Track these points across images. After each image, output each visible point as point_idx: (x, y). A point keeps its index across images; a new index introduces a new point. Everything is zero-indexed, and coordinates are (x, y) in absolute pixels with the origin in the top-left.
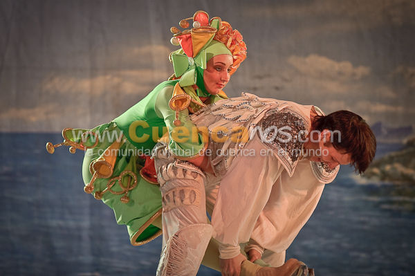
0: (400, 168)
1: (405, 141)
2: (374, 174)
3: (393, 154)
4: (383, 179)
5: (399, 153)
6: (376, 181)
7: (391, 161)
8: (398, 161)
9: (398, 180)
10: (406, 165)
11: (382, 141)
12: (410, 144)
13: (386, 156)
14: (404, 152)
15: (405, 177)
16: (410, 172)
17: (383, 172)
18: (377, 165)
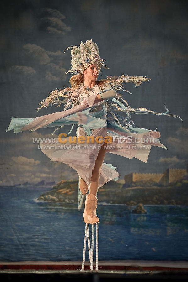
0: (51, 197)
1: (52, 187)
2: (42, 199)
3: (48, 191)
4: (45, 200)
5: (50, 191)
6: (42, 201)
7: (48, 194)
8: (50, 194)
9: (50, 201)
10: (53, 195)
11: (44, 187)
12: (54, 188)
13: (46, 192)
14: (52, 191)
15: (52, 200)
16: (54, 198)
17: (45, 198)
18: (43, 196)
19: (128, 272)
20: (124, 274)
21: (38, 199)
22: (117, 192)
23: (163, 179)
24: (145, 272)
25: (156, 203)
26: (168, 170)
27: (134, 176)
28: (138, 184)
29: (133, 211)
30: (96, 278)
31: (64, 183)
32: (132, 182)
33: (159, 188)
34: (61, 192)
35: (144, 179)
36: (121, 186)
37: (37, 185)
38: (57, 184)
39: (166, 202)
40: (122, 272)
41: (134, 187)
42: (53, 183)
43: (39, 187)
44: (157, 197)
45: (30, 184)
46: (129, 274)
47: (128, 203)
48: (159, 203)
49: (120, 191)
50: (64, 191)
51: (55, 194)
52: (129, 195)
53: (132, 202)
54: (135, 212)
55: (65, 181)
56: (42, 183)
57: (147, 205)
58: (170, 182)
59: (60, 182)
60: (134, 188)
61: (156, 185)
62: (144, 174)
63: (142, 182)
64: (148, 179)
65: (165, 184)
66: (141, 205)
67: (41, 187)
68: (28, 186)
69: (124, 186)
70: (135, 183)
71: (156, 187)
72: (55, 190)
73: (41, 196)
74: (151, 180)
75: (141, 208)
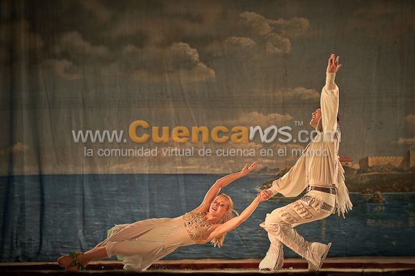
11: (267, 174)
12: (278, 175)
18: (266, 184)
19: (366, 270)
20: (362, 273)
21: (260, 189)
22: (351, 178)
23: (403, 162)
24: (386, 270)
25: (396, 191)
26: (409, 152)
27: (370, 159)
28: (375, 169)
29: (370, 200)
32: (368, 167)
33: (399, 173)
35: (382, 164)
36: (355, 172)
37: (259, 172)
38: (282, 171)
39: (406, 189)
40: (360, 270)
41: (368, 172)
43: (262, 174)
44: (397, 184)
46: (367, 273)
47: (364, 191)
48: (399, 190)
49: (354, 177)
52: (364, 181)
53: (368, 189)
54: (371, 201)
56: (265, 169)
58: (411, 166)
59: (285, 168)
60: (369, 174)
61: (396, 169)
62: (381, 157)
63: (379, 166)
64: (386, 163)
65: (405, 169)
66: (379, 193)
69: (359, 171)
70: (370, 168)
71: (395, 172)
74: (389, 164)
75: (378, 196)
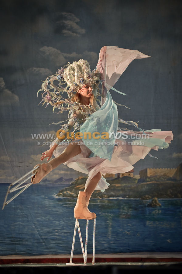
0: (69, 192)
1: (71, 183)
2: (61, 195)
3: (67, 188)
4: (63, 196)
6: (61, 197)
7: (66, 190)
8: (68, 190)
9: (69, 196)
10: (71, 191)
11: (63, 183)
12: (72, 184)
13: (64, 188)
14: (70, 187)
15: (71, 195)
16: (72, 193)
17: (63, 194)
18: (62, 192)
19: (146, 264)
20: (142, 266)
21: (57, 195)
22: (132, 187)
23: (176, 173)
24: (162, 264)
25: (170, 197)
26: (181, 165)
27: (148, 171)
28: (153, 179)
29: (148, 205)
30: (115, 270)
31: (82, 179)
32: (147, 177)
33: (173, 182)
34: (79, 188)
35: (158, 174)
36: (136, 181)
37: (56, 182)
38: (75, 181)
39: (179, 195)
40: (139, 264)
41: (148, 181)
42: (72, 179)
43: (58, 183)
44: (171, 191)
45: (49, 181)
46: (146, 266)
47: (143, 197)
48: (173, 196)
49: (135, 186)
50: (82, 187)
51: (74, 190)
52: (144, 189)
53: (147, 196)
54: (150, 205)
55: (82, 177)
56: (61, 179)
57: (162, 199)
59: (78, 178)
60: (148, 183)
61: (170, 179)
62: (158, 169)
63: (156, 176)
64: (162, 174)
65: (178, 179)
66: (156, 199)
67: (60, 183)
68: (47, 183)
69: (139, 181)
70: (149, 178)
71: (170, 182)
72: (73, 186)
73: (60, 192)
74: (165, 175)
75: (155, 201)
